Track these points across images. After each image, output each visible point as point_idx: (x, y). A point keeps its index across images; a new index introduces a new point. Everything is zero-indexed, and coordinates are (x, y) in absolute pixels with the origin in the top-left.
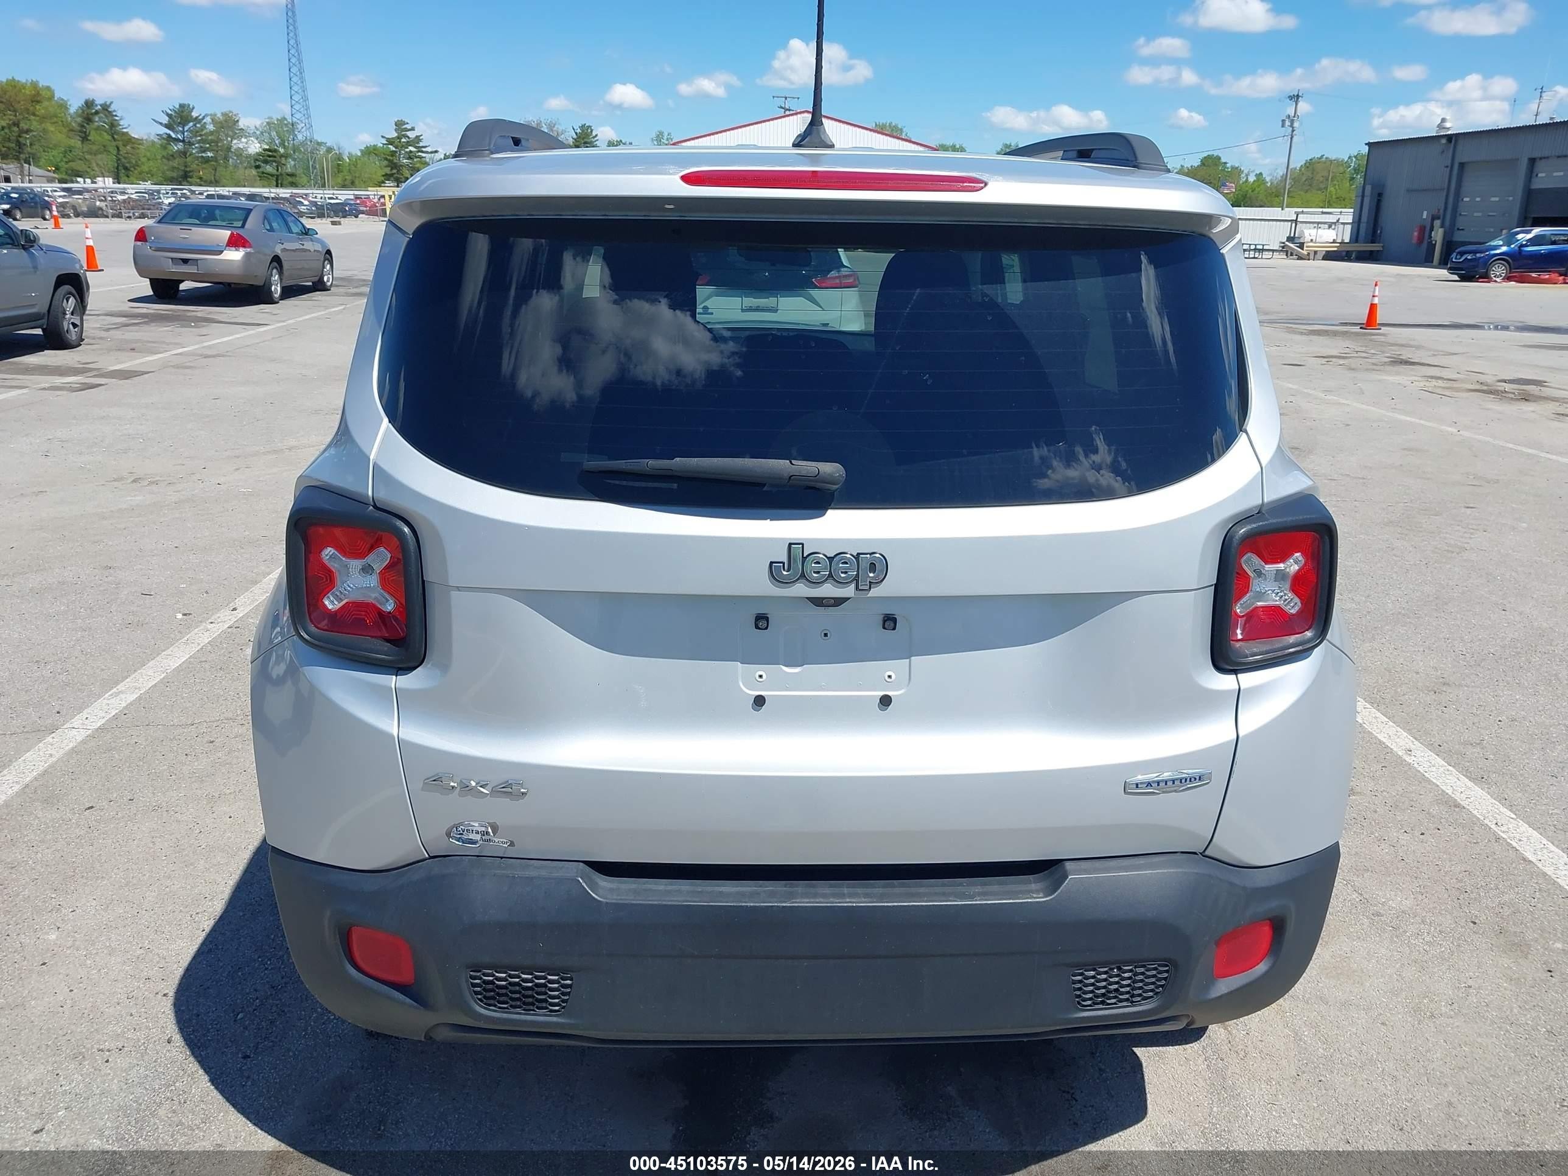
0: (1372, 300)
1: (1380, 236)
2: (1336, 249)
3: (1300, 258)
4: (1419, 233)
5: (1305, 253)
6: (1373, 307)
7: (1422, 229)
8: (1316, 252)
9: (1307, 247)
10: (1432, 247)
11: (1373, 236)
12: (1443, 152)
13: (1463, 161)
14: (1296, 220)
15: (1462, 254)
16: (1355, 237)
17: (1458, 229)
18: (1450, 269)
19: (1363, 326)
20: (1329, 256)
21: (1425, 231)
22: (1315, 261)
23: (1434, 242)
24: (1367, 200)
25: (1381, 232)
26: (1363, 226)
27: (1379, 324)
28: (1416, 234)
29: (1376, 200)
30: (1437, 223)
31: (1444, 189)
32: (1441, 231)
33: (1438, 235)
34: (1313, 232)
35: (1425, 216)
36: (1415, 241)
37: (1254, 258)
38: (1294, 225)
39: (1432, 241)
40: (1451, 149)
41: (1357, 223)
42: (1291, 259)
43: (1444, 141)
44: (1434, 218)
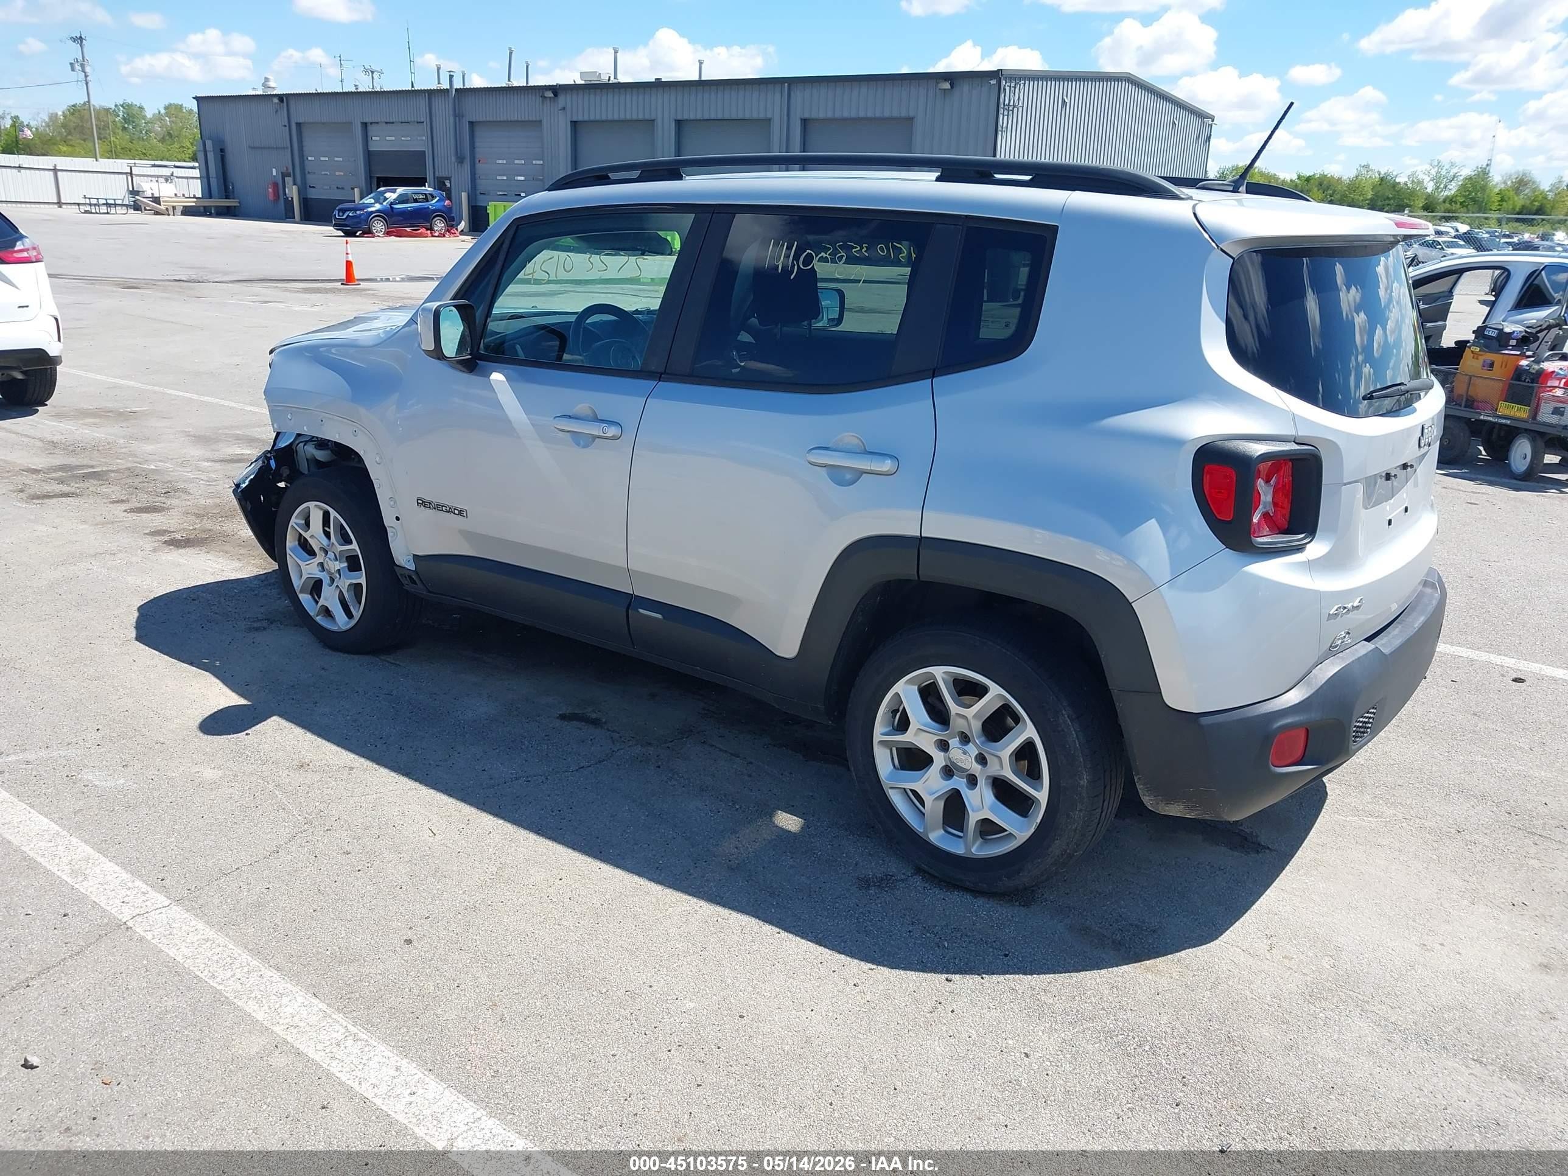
0: (347, 257)
1: (233, 192)
2: (194, 204)
3: (157, 213)
4: (274, 191)
5: (163, 208)
6: (349, 265)
7: (275, 185)
8: (174, 208)
9: (163, 202)
10: (289, 204)
11: (226, 192)
12: (277, 111)
13: (301, 121)
14: (131, 173)
15: (344, 211)
16: (208, 192)
17: (310, 187)
18: (335, 225)
19: (344, 282)
20: (187, 211)
21: (278, 188)
22: (176, 217)
23: (290, 199)
24: (211, 156)
25: (233, 188)
26: (213, 181)
27: (358, 280)
28: (270, 190)
29: (220, 156)
30: (289, 180)
31: (287, 148)
32: (295, 188)
33: (293, 192)
34: (154, 185)
35: (274, 174)
36: (271, 197)
37: (108, 213)
38: (129, 178)
39: (288, 198)
40: (285, 109)
41: (206, 179)
42: (146, 214)
43: (276, 100)
44: (284, 175)
